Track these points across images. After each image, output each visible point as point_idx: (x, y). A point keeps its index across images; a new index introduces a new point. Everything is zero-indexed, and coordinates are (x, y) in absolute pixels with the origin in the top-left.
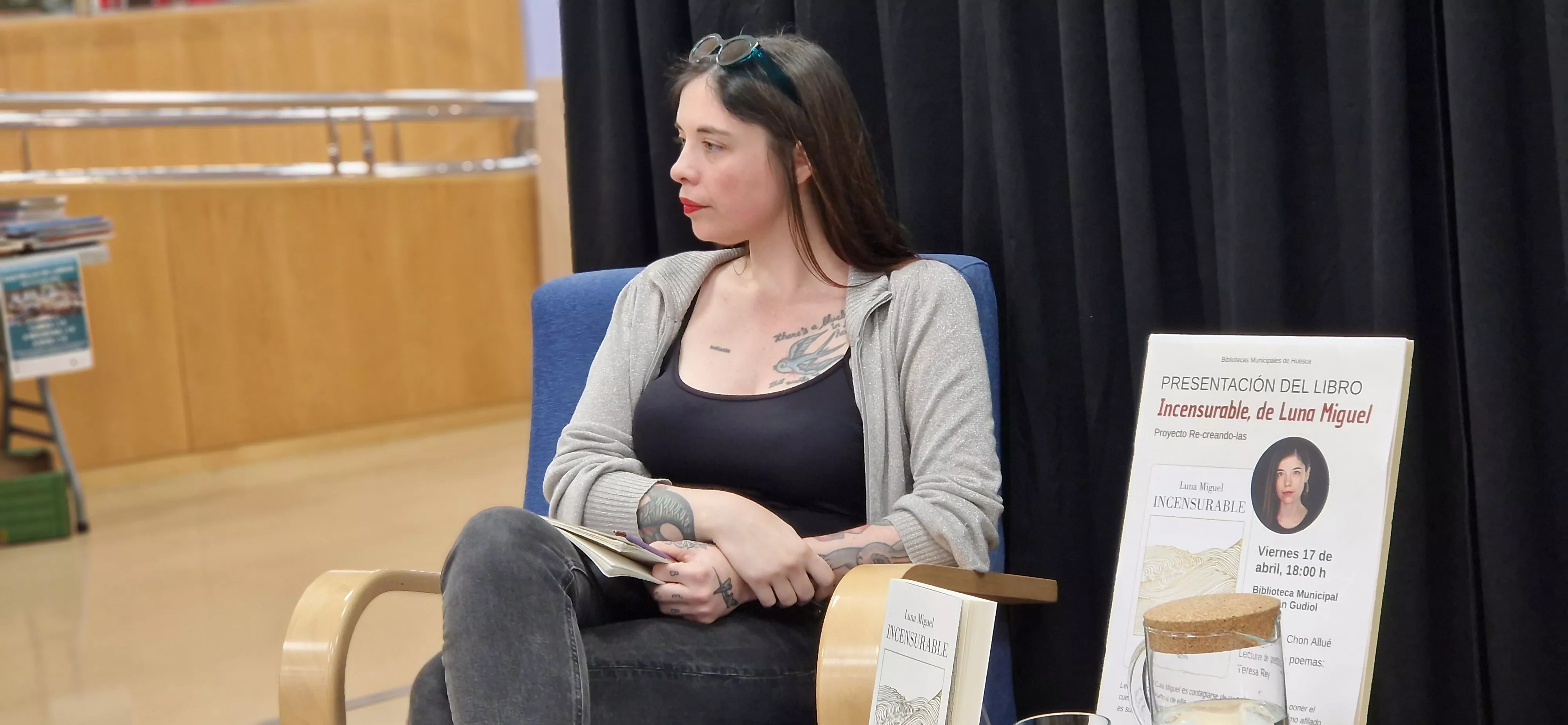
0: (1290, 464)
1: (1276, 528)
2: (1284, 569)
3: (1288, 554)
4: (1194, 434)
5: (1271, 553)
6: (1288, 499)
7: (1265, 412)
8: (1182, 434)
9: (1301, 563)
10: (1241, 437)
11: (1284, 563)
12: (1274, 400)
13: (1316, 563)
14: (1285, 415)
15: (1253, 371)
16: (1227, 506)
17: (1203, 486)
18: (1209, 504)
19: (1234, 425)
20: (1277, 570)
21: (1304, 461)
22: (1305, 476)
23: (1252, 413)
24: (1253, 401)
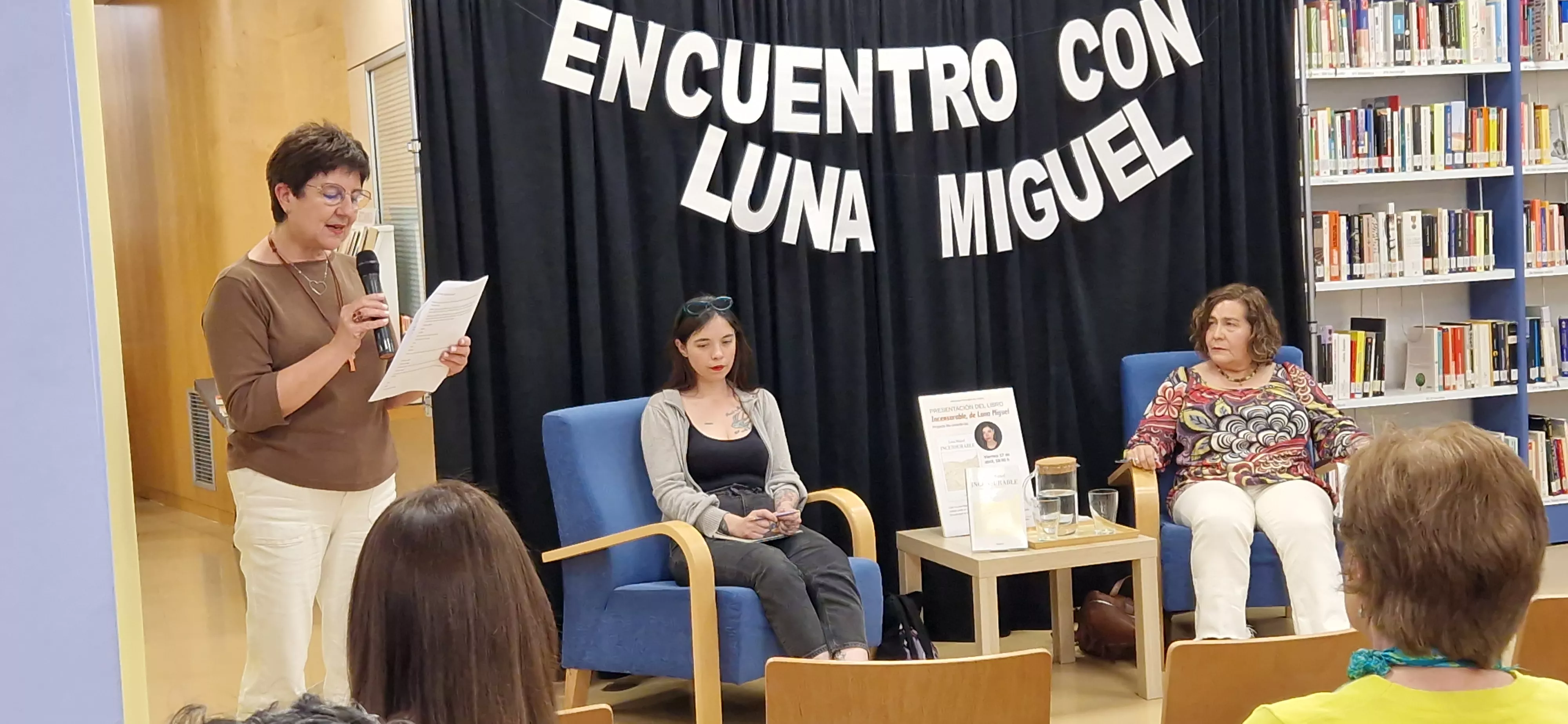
0: (986, 429)
1: (989, 449)
2: (995, 461)
3: (994, 456)
4: (948, 426)
5: (989, 457)
6: (989, 440)
7: (972, 416)
8: (944, 426)
9: (999, 458)
10: (966, 424)
11: (994, 459)
12: (975, 411)
13: (1005, 457)
14: (980, 415)
15: (964, 403)
16: (968, 446)
17: (957, 441)
18: (962, 446)
19: (963, 421)
20: (992, 461)
21: (991, 427)
22: (993, 432)
23: (968, 416)
24: (967, 413)
